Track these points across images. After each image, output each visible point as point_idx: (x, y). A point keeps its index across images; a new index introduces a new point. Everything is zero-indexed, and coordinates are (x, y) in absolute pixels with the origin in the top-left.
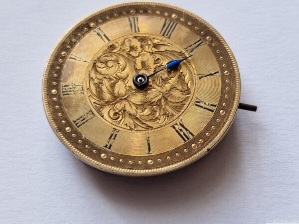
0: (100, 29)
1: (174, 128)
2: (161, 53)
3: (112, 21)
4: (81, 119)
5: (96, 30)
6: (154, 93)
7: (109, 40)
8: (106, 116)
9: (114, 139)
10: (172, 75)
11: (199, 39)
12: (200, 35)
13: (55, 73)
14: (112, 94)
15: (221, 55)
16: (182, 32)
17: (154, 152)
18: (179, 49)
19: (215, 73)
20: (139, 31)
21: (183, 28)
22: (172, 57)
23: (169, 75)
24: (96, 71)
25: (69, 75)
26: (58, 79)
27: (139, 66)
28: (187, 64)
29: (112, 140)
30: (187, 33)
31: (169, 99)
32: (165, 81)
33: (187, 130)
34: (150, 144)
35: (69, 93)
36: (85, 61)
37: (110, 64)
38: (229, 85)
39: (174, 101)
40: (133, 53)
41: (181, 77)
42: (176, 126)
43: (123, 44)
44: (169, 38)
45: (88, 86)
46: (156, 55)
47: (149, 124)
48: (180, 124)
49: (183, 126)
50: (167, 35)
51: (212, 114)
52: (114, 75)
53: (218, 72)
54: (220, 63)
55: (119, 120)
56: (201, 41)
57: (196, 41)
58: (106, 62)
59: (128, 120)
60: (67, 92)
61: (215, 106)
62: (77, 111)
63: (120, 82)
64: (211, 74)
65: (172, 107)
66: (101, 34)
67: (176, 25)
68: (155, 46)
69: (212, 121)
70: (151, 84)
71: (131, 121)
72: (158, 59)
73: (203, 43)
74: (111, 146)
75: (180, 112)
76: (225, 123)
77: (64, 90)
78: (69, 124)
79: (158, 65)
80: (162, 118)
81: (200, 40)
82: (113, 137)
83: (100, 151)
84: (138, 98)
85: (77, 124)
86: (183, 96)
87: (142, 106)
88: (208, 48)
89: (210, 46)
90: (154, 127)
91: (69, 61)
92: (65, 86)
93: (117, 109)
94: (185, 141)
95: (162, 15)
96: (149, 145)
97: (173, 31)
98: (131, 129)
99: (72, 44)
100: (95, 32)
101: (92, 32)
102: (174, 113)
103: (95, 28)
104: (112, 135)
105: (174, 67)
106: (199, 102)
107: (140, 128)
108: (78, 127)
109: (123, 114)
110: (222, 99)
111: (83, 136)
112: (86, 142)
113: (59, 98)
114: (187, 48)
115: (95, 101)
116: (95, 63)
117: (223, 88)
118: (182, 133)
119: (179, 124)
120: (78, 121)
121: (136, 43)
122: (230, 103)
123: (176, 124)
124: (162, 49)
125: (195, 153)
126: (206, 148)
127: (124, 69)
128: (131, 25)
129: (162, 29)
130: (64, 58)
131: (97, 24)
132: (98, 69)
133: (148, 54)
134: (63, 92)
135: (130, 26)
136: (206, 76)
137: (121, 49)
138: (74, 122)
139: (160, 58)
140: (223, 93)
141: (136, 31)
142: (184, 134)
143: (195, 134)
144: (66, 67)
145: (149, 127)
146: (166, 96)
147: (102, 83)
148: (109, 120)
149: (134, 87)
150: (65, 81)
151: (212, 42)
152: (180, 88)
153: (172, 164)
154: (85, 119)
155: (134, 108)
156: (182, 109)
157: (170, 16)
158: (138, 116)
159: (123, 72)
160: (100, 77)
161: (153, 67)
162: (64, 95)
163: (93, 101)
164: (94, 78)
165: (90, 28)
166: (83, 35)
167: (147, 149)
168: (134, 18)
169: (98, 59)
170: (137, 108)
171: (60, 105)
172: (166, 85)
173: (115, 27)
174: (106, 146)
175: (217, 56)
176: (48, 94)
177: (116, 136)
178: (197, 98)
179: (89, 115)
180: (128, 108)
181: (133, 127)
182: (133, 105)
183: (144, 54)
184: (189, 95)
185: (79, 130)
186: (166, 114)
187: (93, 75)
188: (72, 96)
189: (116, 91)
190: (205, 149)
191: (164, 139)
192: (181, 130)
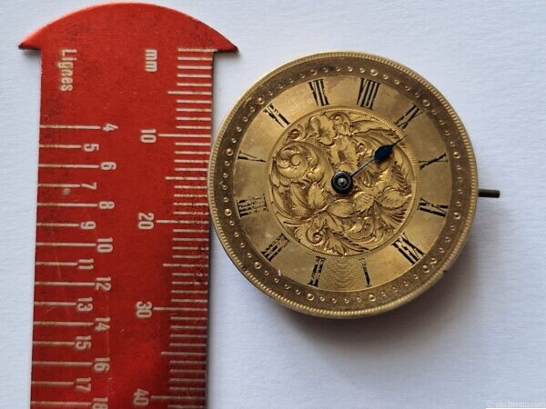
0: (272, 107)
1: (396, 246)
2: (364, 135)
3: (287, 91)
4: (272, 248)
5: (266, 108)
6: (363, 198)
7: (288, 123)
8: (304, 240)
9: (320, 271)
10: (383, 166)
11: (412, 106)
12: (413, 98)
13: (223, 184)
14: (306, 205)
15: (446, 127)
16: (387, 95)
17: (375, 284)
18: (387, 125)
19: (441, 157)
20: (327, 103)
21: (389, 90)
22: (380, 140)
23: (378, 168)
24: (278, 174)
25: (243, 185)
26: (228, 194)
27: (336, 159)
28: (401, 147)
29: (317, 274)
30: (395, 98)
31: (384, 205)
32: (375, 177)
33: (413, 247)
34: (369, 274)
35: (248, 212)
36: (261, 161)
37: (296, 160)
38: (462, 173)
39: (391, 207)
40: (325, 141)
41: (396, 170)
42: (398, 244)
43: (309, 127)
44: (371, 108)
45: (272, 197)
46: (356, 138)
47: (362, 244)
48: (404, 240)
49: (407, 242)
50: (367, 105)
51: (444, 221)
52: (304, 177)
53: (445, 155)
54: (446, 140)
55: (321, 243)
56: (416, 109)
57: (408, 110)
58: (290, 158)
59: (334, 242)
60: (244, 210)
61: (446, 207)
62: (263, 237)
63: (313, 187)
64: (436, 160)
65: (389, 216)
66: (275, 114)
67: (378, 86)
68: (354, 125)
69: (446, 231)
70: (356, 184)
71: (339, 244)
72: (361, 144)
73: (419, 112)
74: (317, 281)
75: (400, 221)
76: (462, 232)
77: (241, 208)
78: (256, 257)
79: (362, 153)
80: (379, 233)
81: (415, 106)
82: (318, 269)
83: (304, 290)
84: (341, 208)
85: (268, 255)
86: (401, 198)
87: (350, 219)
88: (427, 119)
89: (430, 114)
90: (370, 248)
91: (238, 163)
92: (241, 202)
93: (317, 228)
94: (413, 263)
95: (356, 72)
96: (366, 274)
97: (374, 97)
98: (341, 255)
99: (239, 136)
100: (266, 111)
101: (261, 111)
102: (394, 225)
103: (265, 105)
104: (316, 266)
105: (384, 155)
106: (424, 204)
107: (351, 252)
108: (270, 260)
109: (326, 233)
110: (455, 196)
111: (279, 272)
112: (284, 280)
113: (237, 222)
114: (397, 123)
115: (285, 219)
116: (275, 162)
117: (454, 179)
118: (407, 253)
119: (401, 240)
120: (268, 252)
121: (327, 124)
122: (466, 200)
123: (398, 241)
124: (364, 128)
125: (428, 279)
126: (442, 269)
127: (315, 166)
128: (314, 93)
129: (360, 95)
130: (231, 159)
131: (267, 99)
132: (281, 170)
133: (346, 138)
134: (240, 211)
135: (312, 95)
136: (430, 162)
137: (307, 135)
138: (263, 253)
139: (364, 143)
140: (454, 188)
141: (323, 105)
142: (411, 254)
143: (425, 252)
144: (237, 172)
145: (362, 250)
146: (379, 201)
147: (289, 191)
148: (309, 245)
149: (334, 193)
150: (239, 194)
151: (430, 108)
152: (396, 186)
153: (400, 297)
154: (276, 247)
155: (339, 223)
156: (403, 218)
157: (367, 73)
158: (345, 235)
159: (316, 171)
160: (285, 183)
161: (355, 157)
162: (241, 215)
163: (282, 220)
164: (278, 185)
165: (258, 108)
166: (251, 119)
167: (365, 281)
168: (317, 81)
169: (278, 154)
170: (343, 223)
171: (240, 231)
172: (377, 183)
173: (293, 100)
174: (311, 283)
175: (441, 129)
176: (220, 218)
177: (321, 266)
178: (421, 199)
179: (280, 241)
180: (331, 225)
181: (342, 252)
182: (337, 220)
183: (340, 139)
184: (410, 195)
185: (271, 264)
186: (382, 227)
187: (275, 180)
188: (254, 215)
189: (310, 202)
190: (440, 272)
191: (385, 264)
192: (406, 248)
